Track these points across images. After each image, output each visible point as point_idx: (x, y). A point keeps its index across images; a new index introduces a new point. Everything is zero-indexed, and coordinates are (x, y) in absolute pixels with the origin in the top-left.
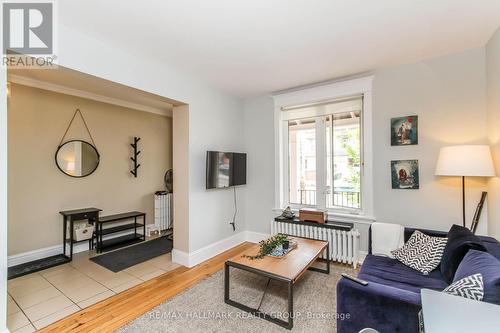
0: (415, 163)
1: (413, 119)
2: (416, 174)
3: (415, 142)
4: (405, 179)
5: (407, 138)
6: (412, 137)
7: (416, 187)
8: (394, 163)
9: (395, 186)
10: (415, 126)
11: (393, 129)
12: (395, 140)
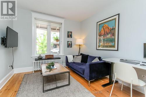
0: (71, 42)
1: (71, 32)
2: (71, 44)
3: (71, 37)
4: (70, 45)
5: (70, 36)
6: (71, 36)
7: (71, 47)
8: (68, 42)
9: (68, 47)
10: (72, 34)
11: (68, 34)
12: (68, 37)
